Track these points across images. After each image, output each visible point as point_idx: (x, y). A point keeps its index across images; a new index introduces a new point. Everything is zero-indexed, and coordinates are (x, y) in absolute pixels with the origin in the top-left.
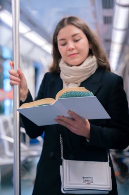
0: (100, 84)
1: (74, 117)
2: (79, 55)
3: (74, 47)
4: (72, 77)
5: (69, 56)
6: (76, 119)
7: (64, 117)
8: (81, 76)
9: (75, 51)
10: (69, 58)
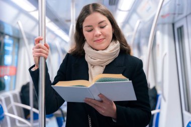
0: (125, 67)
1: (103, 99)
2: (105, 40)
3: (101, 33)
4: (99, 60)
5: (95, 41)
6: (104, 101)
7: (95, 99)
8: (107, 60)
9: (101, 37)
10: (95, 43)
